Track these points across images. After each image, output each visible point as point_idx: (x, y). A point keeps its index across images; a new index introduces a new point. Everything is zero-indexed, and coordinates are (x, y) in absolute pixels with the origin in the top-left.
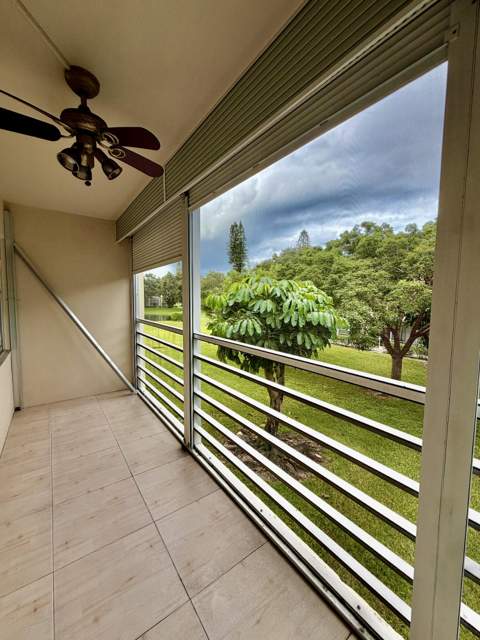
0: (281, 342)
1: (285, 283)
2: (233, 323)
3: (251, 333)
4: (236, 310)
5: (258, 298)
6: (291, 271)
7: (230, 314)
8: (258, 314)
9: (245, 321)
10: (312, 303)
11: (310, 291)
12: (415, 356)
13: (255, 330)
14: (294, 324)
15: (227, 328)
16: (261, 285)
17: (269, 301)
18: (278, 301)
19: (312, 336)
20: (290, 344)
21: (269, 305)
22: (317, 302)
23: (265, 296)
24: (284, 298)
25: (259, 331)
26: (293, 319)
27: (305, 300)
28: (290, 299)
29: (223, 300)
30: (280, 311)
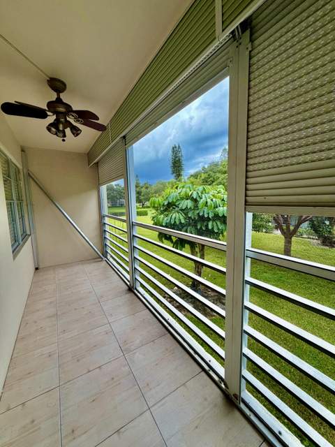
0: (199, 227)
1: (201, 188)
2: (167, 216)
3: (178, 223)
4: (170, 206)
5: (182, 199)
6: (211, 179)
7: (165, 210)
8: (182, 210)
9: (174, 215)
10: (219, 201)
11: (219, 193)
12: (305, 236)
13: (180, 220)
14: (206, 216)
15: (163, 219)
16: (184, 190)
17: (189, 201)
18: (195, 201)
19: (219, 223)
20: (204, 229)
21: (189, 203)
22: (223, 200)
23: (188, 197)
24: (198, 199)
25: (183, 221)
26: (209, 213)
27: (214, 199)
28: (204, 199)
29: (160, 201)
30: (196, 207)
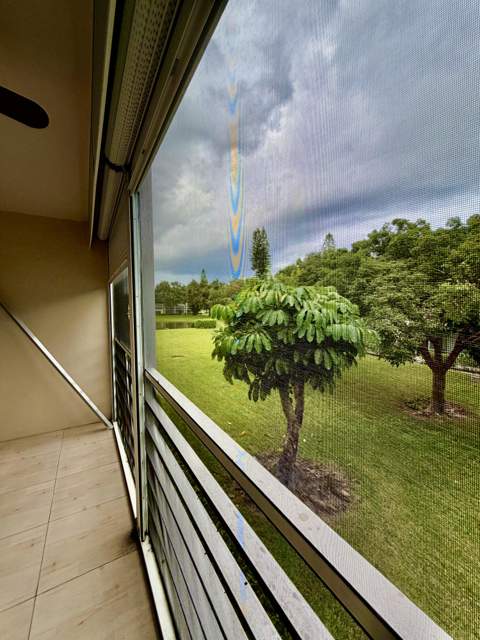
0: (296, 361)
1: (300, 290)
2: (240, 337)
3: (259, 350)
4: (244, 322)
5: (267, 308)
6: (313, 276)
7: (237, 327)
8: (267, 328)
9: (252, 337)
10: (332, 313)
11: (331, 298)
12: (459, 367)
13: (263, 346)
14: (310, 339)
15: (232, 343)
16: (271, 292)
17: (280, 312)
18: (291, 311)
19: (333, 355)
20: (305, 363)
21: (280, 316)
22: (339, 312)
23: (275, 306)
24: (299, 309)
25: (268, 348)
26: (310, 333)
27: (324, 310)
28: (306, 308)
29: (230, 310)
30: (293, 323)
